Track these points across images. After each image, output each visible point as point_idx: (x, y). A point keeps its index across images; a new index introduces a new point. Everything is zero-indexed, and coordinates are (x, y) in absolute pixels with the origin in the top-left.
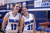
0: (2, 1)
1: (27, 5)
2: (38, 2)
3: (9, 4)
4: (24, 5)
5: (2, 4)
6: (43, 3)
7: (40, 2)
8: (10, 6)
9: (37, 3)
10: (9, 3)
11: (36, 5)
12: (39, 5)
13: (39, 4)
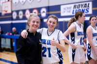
0: (6, 7)
1: (48, 13)
2: (68, 8)
3: (18, 12)
4: (44, 12)
5: (6, 11)
6: (75, 10)
7: (70, 8)
8: (18, 14)
9: (65, 9)
10: (17, 9)
11: (65, 12)
12: (70, 12)
13: (69, 10)
